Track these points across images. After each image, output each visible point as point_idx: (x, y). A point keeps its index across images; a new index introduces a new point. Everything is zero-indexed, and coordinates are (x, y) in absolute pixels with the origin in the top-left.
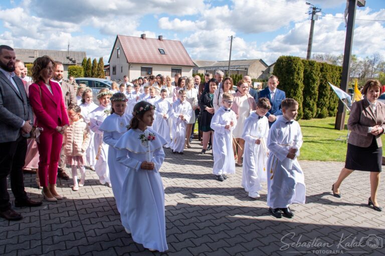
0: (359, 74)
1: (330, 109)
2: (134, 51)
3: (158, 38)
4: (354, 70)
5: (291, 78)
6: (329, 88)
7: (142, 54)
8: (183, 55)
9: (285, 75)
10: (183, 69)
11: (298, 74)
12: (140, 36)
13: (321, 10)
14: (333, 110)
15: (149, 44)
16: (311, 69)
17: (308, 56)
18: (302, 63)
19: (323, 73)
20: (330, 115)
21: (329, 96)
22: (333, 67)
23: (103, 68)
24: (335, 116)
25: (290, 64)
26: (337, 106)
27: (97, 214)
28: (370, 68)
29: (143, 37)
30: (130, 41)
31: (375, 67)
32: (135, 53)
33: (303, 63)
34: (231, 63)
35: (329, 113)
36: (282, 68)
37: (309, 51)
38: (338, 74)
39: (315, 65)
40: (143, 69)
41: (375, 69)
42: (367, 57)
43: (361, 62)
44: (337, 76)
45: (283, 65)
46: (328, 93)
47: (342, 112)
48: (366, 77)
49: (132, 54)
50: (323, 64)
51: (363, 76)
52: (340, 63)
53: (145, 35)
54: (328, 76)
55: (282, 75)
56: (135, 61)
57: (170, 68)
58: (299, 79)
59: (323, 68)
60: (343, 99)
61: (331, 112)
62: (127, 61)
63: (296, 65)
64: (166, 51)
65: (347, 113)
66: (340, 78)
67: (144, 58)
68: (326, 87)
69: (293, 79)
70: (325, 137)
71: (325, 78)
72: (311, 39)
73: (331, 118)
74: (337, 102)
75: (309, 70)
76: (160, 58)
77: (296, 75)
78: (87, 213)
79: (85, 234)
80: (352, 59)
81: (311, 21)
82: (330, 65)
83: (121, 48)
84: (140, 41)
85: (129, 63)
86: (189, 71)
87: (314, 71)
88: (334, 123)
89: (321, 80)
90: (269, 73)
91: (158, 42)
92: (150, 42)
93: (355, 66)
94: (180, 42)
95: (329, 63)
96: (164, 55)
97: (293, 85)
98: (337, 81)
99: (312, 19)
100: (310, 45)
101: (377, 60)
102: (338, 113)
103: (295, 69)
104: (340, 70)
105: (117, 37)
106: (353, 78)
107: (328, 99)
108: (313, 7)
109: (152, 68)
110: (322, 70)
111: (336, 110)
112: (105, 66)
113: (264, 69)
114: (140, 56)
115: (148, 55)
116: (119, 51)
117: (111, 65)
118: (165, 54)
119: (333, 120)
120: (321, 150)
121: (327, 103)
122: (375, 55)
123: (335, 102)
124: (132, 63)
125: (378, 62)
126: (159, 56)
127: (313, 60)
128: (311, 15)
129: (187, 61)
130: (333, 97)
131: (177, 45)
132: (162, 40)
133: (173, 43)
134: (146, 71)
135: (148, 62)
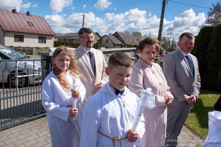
7: (15, 25)
8: (46, 27)
10: (47, 37)
12: (12, 11)
15: (19, 17)
29: (14, 11)
32: (8, 23)
40: (16, 36)
49: (7, 24)
53: (16, 10)
56: (9, 29)
57: (37, 36)
62: (2, 29)
64: (34, 23)
67: (16, 28)
76: (29, 29)
84: (12, 14)
86: (51, 39)
90: (101, 41)
91: (26, 17)
92: (21, 16)
96: (32, 27)
109: (23, 36)
114: (13, 25)
115: (20, 25)
118: (32, 25)
124: (7, 31)
126: (28, 27)
129: (50, 32)
131: (41, 20)
132: (30, 15)
133: (38, 18)
134: (19, 38)
135: (20, 31)
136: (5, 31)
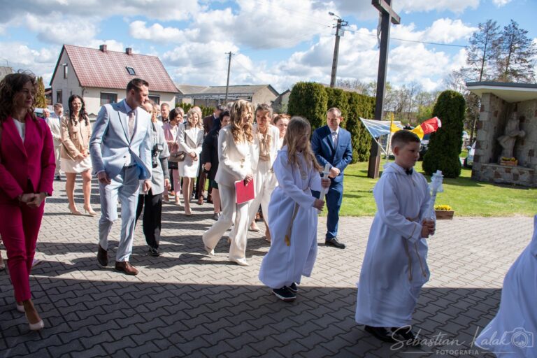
0: (395, 108)
1: (361, 151)
2: (90, 69)
3: (125, 51)
4: (388, 102)
5: (312, 111)
6: (359, 125)
7: (102, 75)
8: (162, 77)
9: (303, 107)
10: (162, 96)
11: (321, 106)
12: (99, 48)
13: (347, 23)
14: (364, 153)
15: (112, 59)
16: (337, 100)
17: (332, 83)
18: (325, 92)
19: (352, 105)
20: (362, 160)
21: (359, 135)
22: (364, 98)
23: (43, 93)
24: (367, 161)
25: (310, 93)
26: (369, 148)
27: (74, 293)
28: (408, 100)
29: (102, 49)
30: (83, 55)
31: (414, 98)
32: (91, 71)
33: (327, 92)
34: (229, 89)
35: (360, 157)
36: (301, 98)
37: (333, 76)
38: (369, 107)
39: (342, 95)
40: (103, 96)
41: (414, 102)
42: (404, 86)
43: (396, 91)
44: (369, 109)
45: (301, 94)
46: (358, 131)
47: (376, 155)
48: (403, 111)
49: (88, 75)
50: (351, 94)
51: (400, 110)
52: (372, 94)
53: (106, 46)
54: (357, 110)
55: (301, 107)
56: (91, 84)
58: (322, 113)
59: (352, 99)
60: (377, 139)
61: (363, 156)
62: (80, 83)
63: (318, 94)
64: (137, 70)
65: (381, 157)
66: (373, 112)
67: (105, 80)
68: (355, 123)
69: (314, 113)
70: (357, 187)
71: (354, 111)
72: (335, 60)
73: (363, 163)
74: (369, 142)
75: (334, 101)
77: (318, 108)
78: (60, 293)
79: (64, 318)
80: (387, 87)
81: (335, 37)
82: (360, 95)
83: (69, 64)
84: (98, 55)
85: (83, 87)
86: (170, 100)
87: (340, 103)
88: (367, 169)
89: (350, 114)
90: (280, 103)
91: (124, 58)
92: (114, 56)
93: (389, 97)
94: (157, 58)
95: (359, 92)
97: (314, 120)
98: (370, 116)
99: (337, 35)
100: (334, 68)
101: (415, 90)
102: (371, 157)
103: (316, 99)
104: (372, 102)
105: (64, 48)
106: (387, 111)
107: (358, 139)
108: (338, 18)
109: (116, 95)
110: (350, 102)
111: (368, 153)
112: (47, 90)
113: (274, 98)
114: (99, 76)
115: (111, 75)
116: (66, 68)
117: (53, 89)
118: (135, 74)
119: (365, 166)
120: (353, 203)
121: (358, 144)
122: (413, 83)
123: (366, 143)
124: (87, 87)
125: (416, 92)
126: (126, 78)
127: (339, 88)
128: (335, 29)
129: (167, 86)
130: (364, 137)
131: (152, 62)
132: (132, 55)
133: (147, 59)
134: (108, 99)
135: (111, 86)
136: (84, 87)
